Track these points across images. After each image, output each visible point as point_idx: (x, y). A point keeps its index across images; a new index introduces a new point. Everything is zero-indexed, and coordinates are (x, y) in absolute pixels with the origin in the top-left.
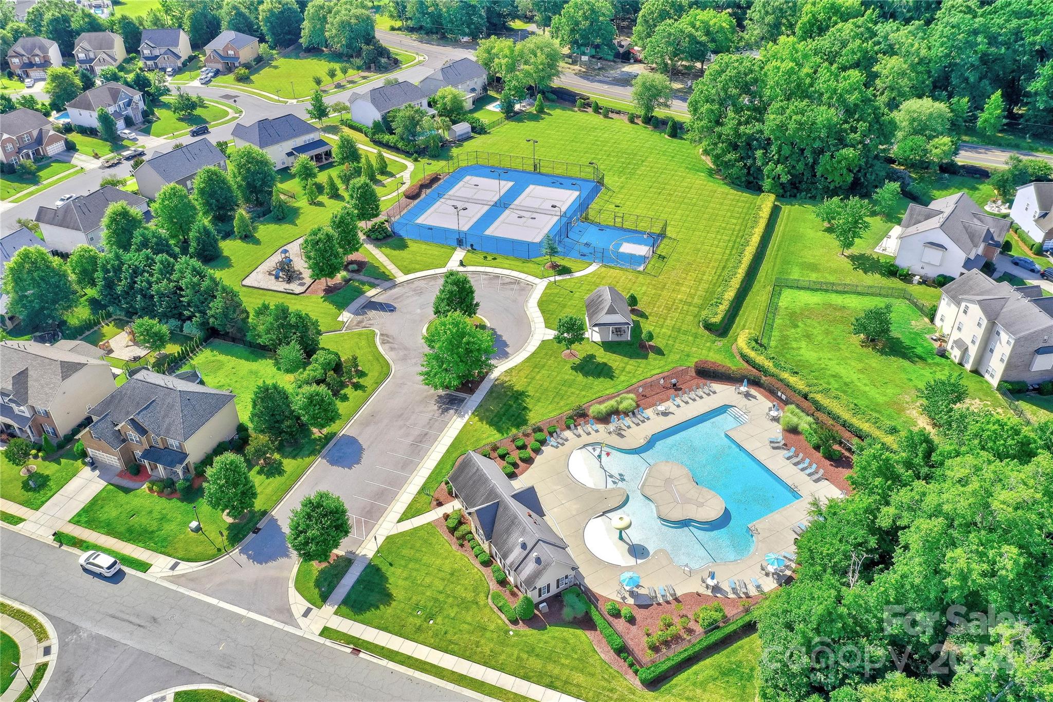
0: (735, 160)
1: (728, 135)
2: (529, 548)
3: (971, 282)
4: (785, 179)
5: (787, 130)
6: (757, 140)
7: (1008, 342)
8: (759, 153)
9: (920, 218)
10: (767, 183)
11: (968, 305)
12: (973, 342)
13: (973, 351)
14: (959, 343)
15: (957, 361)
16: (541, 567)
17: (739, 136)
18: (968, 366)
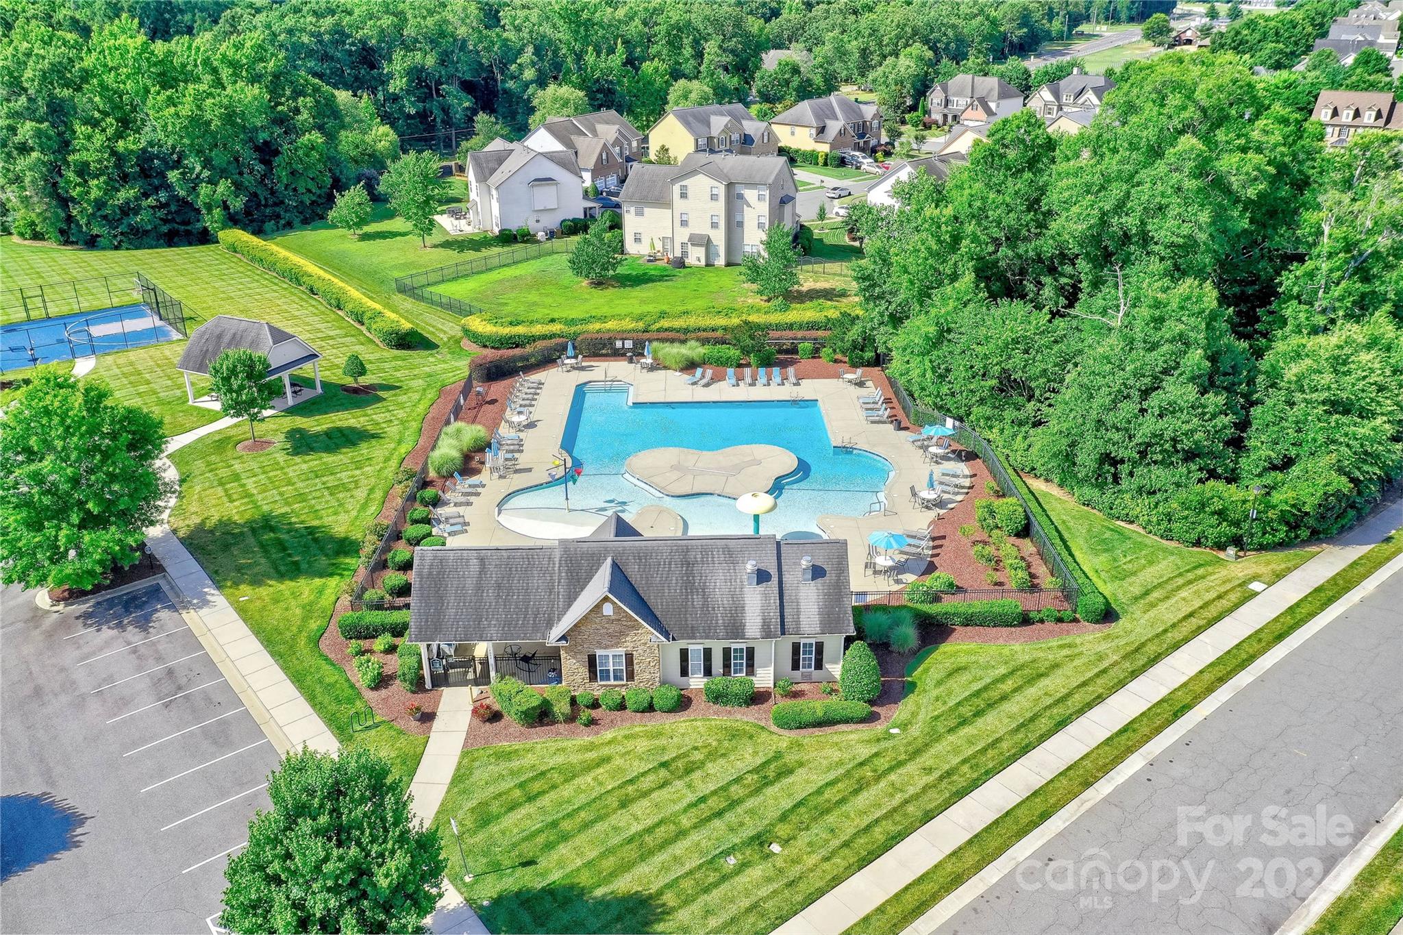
0: (137, 199)
1: (100, 161)
2: (773, 572)
3: (646, 177)
4: (237, 204)
5: (208, 123)
6: (157, 157)
7: (760, 198)
8: (173, 176)
9: (491, 165)
10: (211, 220)
11: (683, 183)
12: (714, 225)
13: (719, 238)
14: (696, 240)
15: (703, 263)
16: (830, 577)
17: (120, 159)
18: (721, 261)
